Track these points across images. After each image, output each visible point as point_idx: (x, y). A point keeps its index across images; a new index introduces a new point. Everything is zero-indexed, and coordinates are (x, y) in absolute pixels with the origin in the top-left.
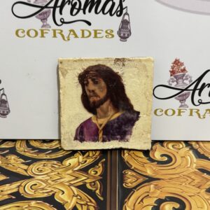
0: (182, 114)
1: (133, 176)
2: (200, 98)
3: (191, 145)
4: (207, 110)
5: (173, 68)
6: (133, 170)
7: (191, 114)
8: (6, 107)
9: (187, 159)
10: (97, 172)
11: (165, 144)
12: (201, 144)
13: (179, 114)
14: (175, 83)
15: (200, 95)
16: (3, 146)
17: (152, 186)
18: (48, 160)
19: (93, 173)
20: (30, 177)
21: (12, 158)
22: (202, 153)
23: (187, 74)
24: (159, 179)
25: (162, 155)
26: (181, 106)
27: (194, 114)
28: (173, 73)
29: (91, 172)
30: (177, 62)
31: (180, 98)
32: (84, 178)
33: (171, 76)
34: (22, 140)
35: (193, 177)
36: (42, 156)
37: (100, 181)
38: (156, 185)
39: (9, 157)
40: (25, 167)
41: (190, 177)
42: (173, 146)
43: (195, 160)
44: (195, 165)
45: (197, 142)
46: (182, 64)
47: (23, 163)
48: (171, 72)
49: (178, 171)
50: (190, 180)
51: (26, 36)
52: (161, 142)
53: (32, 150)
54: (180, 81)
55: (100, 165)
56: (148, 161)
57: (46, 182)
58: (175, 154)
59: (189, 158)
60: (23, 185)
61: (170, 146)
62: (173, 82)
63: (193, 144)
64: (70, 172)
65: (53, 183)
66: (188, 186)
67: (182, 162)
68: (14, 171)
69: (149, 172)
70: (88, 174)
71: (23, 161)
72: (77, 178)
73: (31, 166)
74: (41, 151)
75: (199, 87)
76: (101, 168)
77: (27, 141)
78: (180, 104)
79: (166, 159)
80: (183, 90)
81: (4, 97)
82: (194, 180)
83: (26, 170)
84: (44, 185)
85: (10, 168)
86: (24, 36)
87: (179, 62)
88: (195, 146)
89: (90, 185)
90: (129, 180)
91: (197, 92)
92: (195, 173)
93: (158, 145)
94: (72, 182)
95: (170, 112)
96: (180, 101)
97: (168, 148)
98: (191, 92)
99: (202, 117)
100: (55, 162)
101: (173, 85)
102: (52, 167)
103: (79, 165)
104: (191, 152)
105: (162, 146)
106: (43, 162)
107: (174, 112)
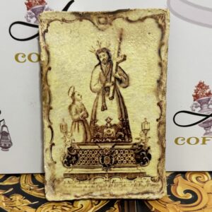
0: (206, 142)
5: (196, 92)
8: (7, 139)
11: (188, 176)
13: (204, 143)
14: (199, 109)
16: (6, 183)
21: (18, 198)
25: (186, 192)
26: (205, 134)
28: (196, 97)
30: (201, 86)
31: (205, 125)
33: (195, 100)
34: (27, 174)
39: (14, 197)
42: (197, 178)
46: (207, 87)
47: (29, 205)
48: (194, 96)
51: (28, 61)
52: (183, 173)
53: (39, 187)
54: (205, 106)
55: (116, 206)
56: (170, 200)
58: (200, 189)
61: (193, 177)
62: (196, 107)
67: (209, 201)
71: (30, 203)
73: (39, 209)
76: (117, 211)
77: (33, 176)
78: (204, 131)
79: (190, 196)
80: (208, 116)
81: (5, 129)
86: (25, 61)
87: (203, 85)
93: (179, 178)
95: (193, 141)
96: (205, 128)
97: (192, 182)
100: (66, 204)
101: (197, 111)
103: (92, 207)
105: (185, 178)
106: (52, 204)
107: (198, 141)
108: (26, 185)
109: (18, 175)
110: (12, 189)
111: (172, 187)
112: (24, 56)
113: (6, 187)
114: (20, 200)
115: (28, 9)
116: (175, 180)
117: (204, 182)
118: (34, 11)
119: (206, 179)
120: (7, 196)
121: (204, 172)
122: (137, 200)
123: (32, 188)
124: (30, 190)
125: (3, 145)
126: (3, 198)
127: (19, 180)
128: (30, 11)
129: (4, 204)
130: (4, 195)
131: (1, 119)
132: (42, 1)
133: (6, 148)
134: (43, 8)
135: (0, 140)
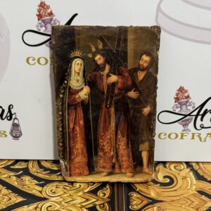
0: (184, 137)
1: (138, 198)
2: (202, 123)
3: (192, 166)
4: (208, 134)
5: (177, 95)
6: (138, 192)
7: (193, 138)
8: (18, 130)
9: (187, 182)
10: (105, 194)
11: (167, 165)
12: (201, 165)
13: (182, 138)
14: (179, 109)
15: (202, 120)
16: (17, 167)
17: (155, 208)
18: (60, 181)
19: (101, 195)
20: (45, 199)
21: (27, 179)
22: (201, 174)
23: (190, 100)
24: (161, 201)
25: (165, 177)
26: (184, 130)
27: (196, 137)
28: (177, 99)
29: (100, 194)
30: (181, 90)
31: (183, 123)
32: (94, 200)
33: (176, 102)
34: (33, 160)
35: (192, 199)
36: (54, 177)
37: (108, 202)
38: (159, 207)
39: (24, 178)
40: (40, 189)
41: (189, 200)
42: (175, 167)
43: (195, 181)
44: (194, 187)
45: (198, 163)
46: (186, 91)
47: (37, 184)
48: (175, 98)
49: (179, 193)
50: (189, 202)
51: (37, 63)
52: (164, 163)
53: (45, 171)
54: (184, 107)
55: (108, 187)
56: (152, 184)
57: (59, 203)
58: (177, 175)
59: (189, 179)
60: (40, 206)
61: (172, 166)
62: (177, 108)
63: (194, 164)
64: (81, 193)
65: (66, 205)
66: (187, 208)
67: (183, 184)
68: (30, 192)
69: (153, 195)
70: (97, 196)
71: (37, 182)
72: (87, 200)
73: (45, 187)
74: (53, 172)
75: (201, 113)
76: (109, 190)
77: (39, 162)
78: (183, 128)
79: (168, 181)
80: (186, 116)
81: (16, 121)
82: (193, 202)
83: (41, 192)
84: (59, 206)
85: (25, 189)
86: (35, 64)
87: (183, 89)
88: (196, 167)
89: (100, 207)
90: (135, 202)
91: (199, 117)
92: (194, 195)
93: (161, 166)
94: (83, 204)
95: (173, 136)
96: (183, 125)
97: (170, 170)
98: (194, 117)
99: (203, 140)
100: (67, 184)
101: (177, 111)
102: (64, 188)
103: (88, 187)
104: (191, 173)
105: (165, 167)
106: (56, 184)
107: (177, 136)
108: (34, 169)
110: (21, 172)
112: (34, 59)
113: (17, 170)
114: (29, 181)
115: (39, 20)
116: (157, 168)
117: (181, 170)
118: (43, 21)
119: (182, 167)
120: (18, 176)
121: (181, 163)
122: (125, 183)
124: (37, 172)
125: (14, 135)
126: (14, 178)
127: (28, 165)
128: (40, 21)
129: (16, 183)
130: (16, 176)
131: (13, 113)
132: (51, 14)
133: (16, 137)
134: (52, 19)
135: (12, 131)
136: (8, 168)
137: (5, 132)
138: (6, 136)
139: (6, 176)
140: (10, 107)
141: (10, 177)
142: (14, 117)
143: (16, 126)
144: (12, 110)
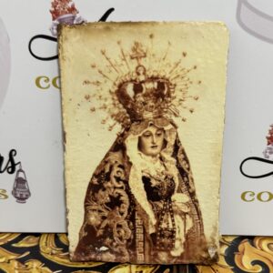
108: (47, 249)
109: (38, 235)
110: (28, 253)
111: (236, 256)
112: (47, 80)
113: (21, 250)
114: (37, 268)
115: (54, 19)
116: (240, 247)
118: (61, 21)
120: (22, 261)
123: (54, 252)
124: (52, 254)
125: (18, 196)
126: (16, 264)
127: (39, 241)
128: (56, 21)
129: (17, 272)
130: (17, 260)
131: (16, 162)
132: (73, 9)
133: (22, 199)
134: (74, 18)
135: (15, 189)
136: (8, 247)
137: (5, 191)
138: (6, 197)
139: (3, 260)
140: (12, 154)
141: (9, 262)
142: (17, 168)
143: (21, 182)
144: (15, 158)
